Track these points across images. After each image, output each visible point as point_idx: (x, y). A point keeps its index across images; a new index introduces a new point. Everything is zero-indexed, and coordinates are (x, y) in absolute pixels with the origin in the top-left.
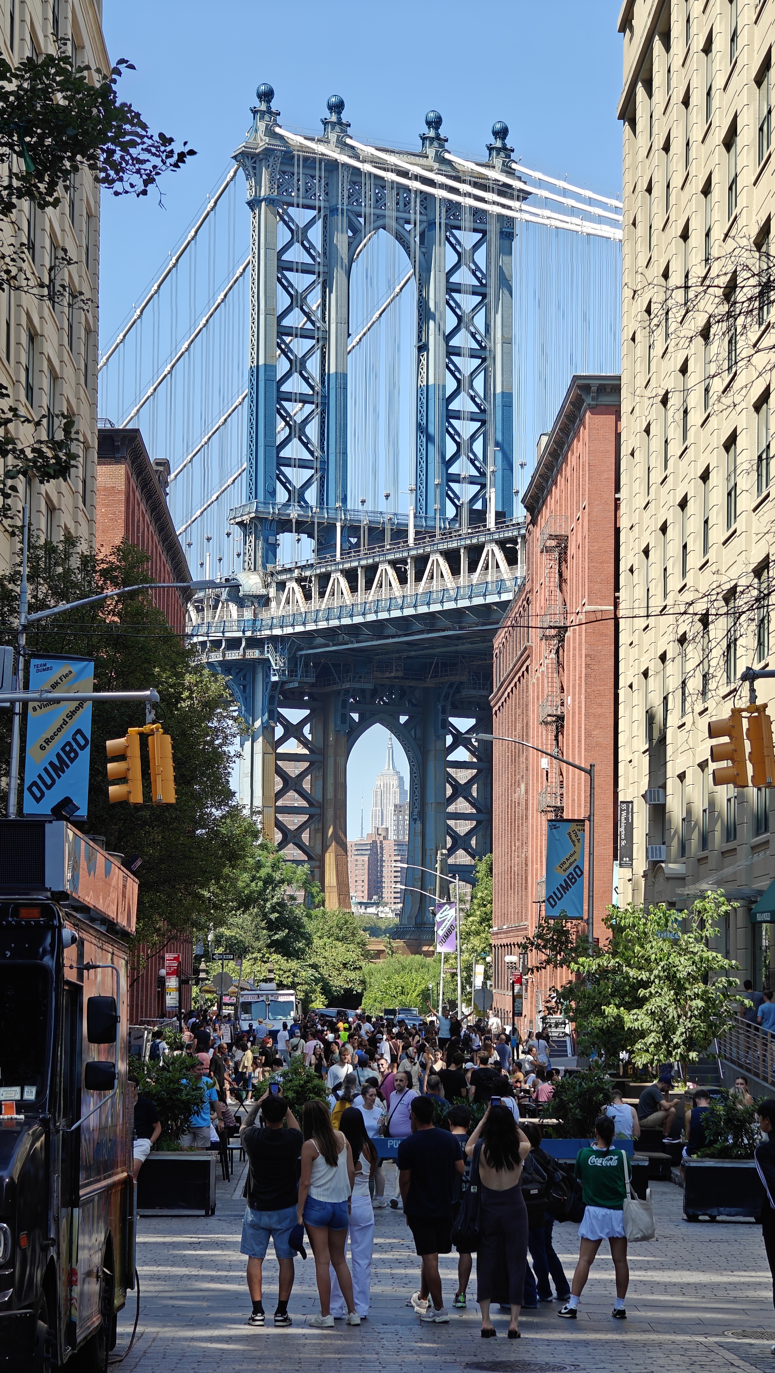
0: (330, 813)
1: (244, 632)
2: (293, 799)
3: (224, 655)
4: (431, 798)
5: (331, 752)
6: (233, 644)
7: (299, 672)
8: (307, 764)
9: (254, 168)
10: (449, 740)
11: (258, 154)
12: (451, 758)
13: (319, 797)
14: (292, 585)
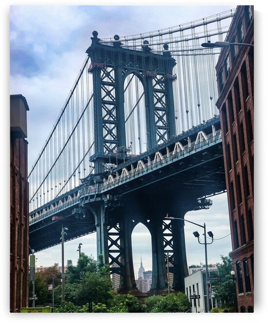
0: (127, 251)
1: (95, 192)
2: (114, 247)
3: (89, 201)
5: (126, 231)
6: (92, 197)
8: (118, 236)
10: (163, 227)
11: (93, 50)
12: (164, 233)
13: (123, 246)
14: (110, 176)
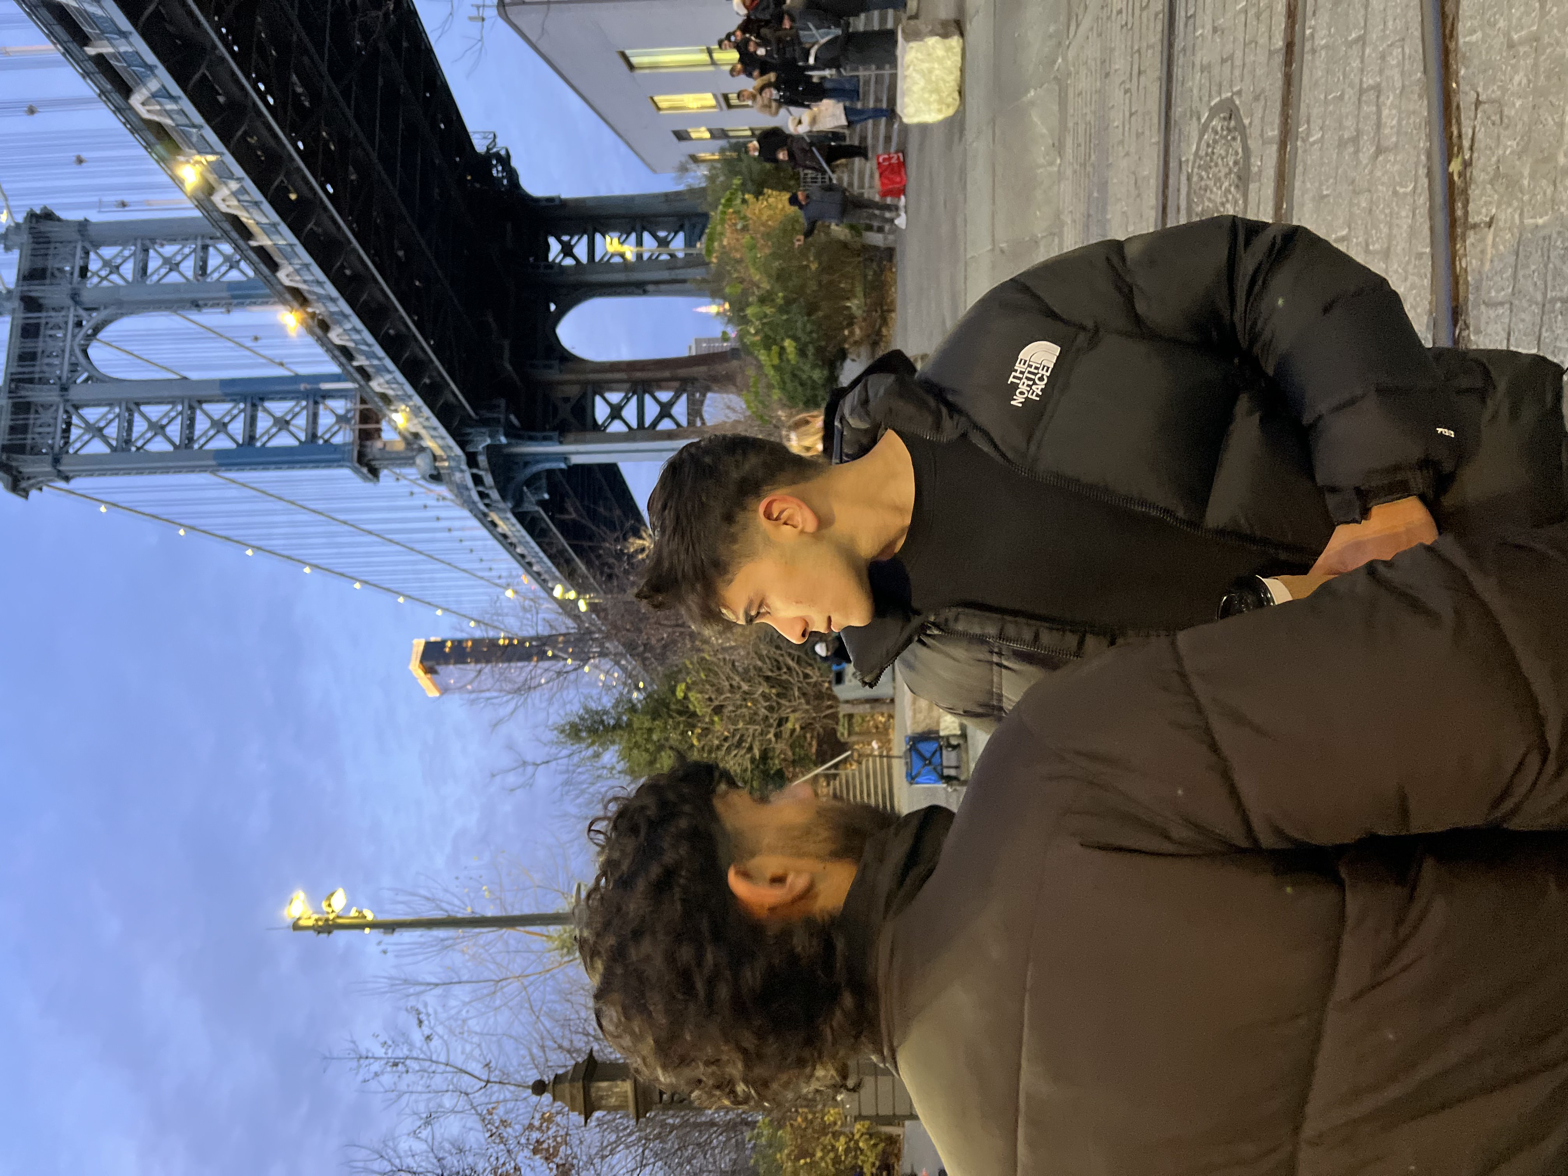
2: (630, 412)
4: (620, 277)
5: (582, 377)
7: (495, 415)
10: (569, 262)
11: (11, 476)
12: (584, 259)
13: (627, 386)
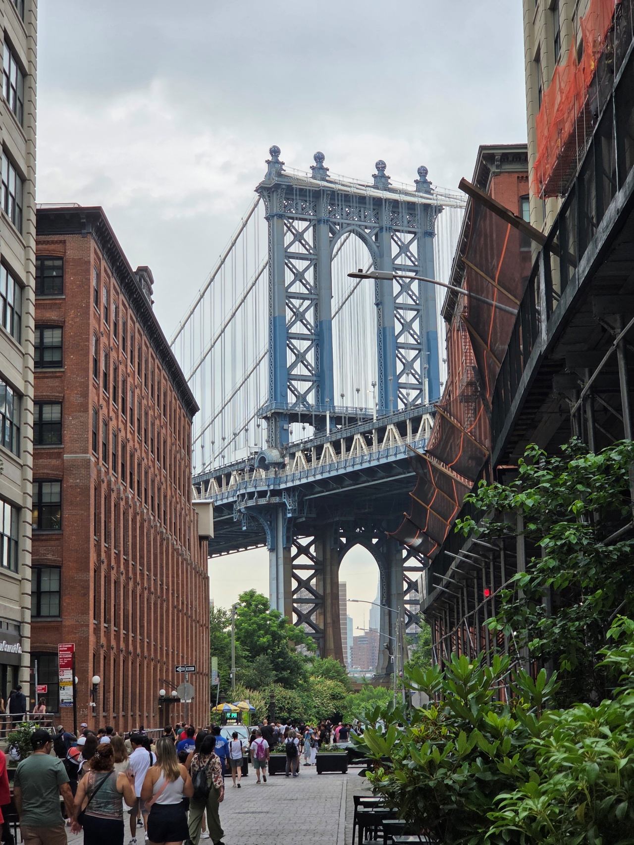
0: (329, 601)
1: (269, 486)
2: (304, 594)
4: (394, 591)
5: (328, 562)
6: (262, 494)
7: (305, 511)
8: (313, 571)
9: (269, 197)
10: (405, 553)
11: (271, 188)
12: (406, 564)
13: (321, 593)
14: (299, 454)
